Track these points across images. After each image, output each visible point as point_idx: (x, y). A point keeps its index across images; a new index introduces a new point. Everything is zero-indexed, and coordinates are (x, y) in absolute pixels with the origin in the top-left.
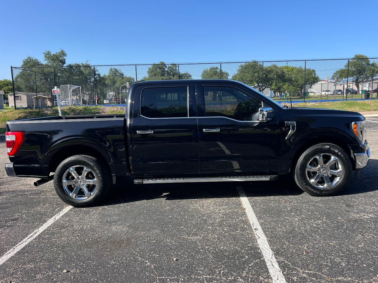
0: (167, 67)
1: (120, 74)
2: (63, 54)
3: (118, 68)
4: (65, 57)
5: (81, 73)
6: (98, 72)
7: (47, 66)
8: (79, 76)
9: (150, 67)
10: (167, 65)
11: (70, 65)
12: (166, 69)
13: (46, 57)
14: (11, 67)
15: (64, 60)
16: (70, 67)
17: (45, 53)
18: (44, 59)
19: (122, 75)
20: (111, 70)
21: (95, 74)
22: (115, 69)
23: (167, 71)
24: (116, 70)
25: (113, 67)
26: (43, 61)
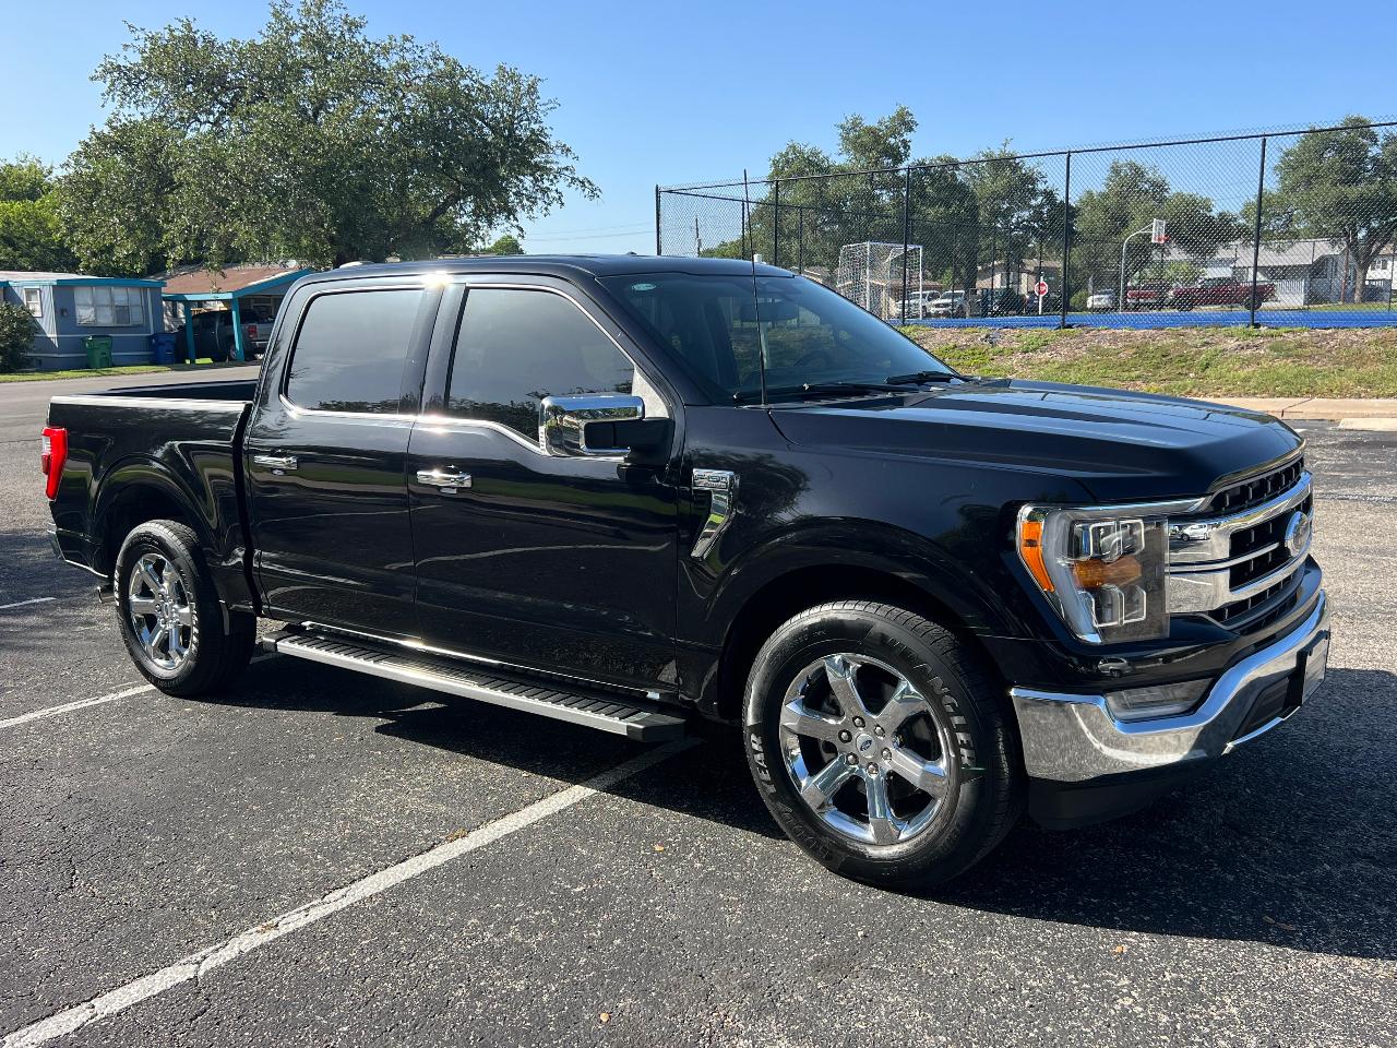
0: (1381, 141)
1: (1155, 185)
2: (905, 123)
3: (1141, 158)
4: (907, 136)
5: (960, 191)
6: (1045, 182)
7: (843, 173)
8: (948, 207)
9: (1291, 143)
10: (1380, 132)
11: (921, 164)
12: (1374, 151)
13: (844, 139)
14: (658, 192)
15: (905, 144)
16: (924, 168)
17: (842, 127)
18: (837, 149)
19: (1160, 187)
20: (1116, 170)
21: (1034, 193)
22: (1132, 166)
23: (1375, 160)
24: (1138, 172)
25: (1123, 158)
26: (837, 155)
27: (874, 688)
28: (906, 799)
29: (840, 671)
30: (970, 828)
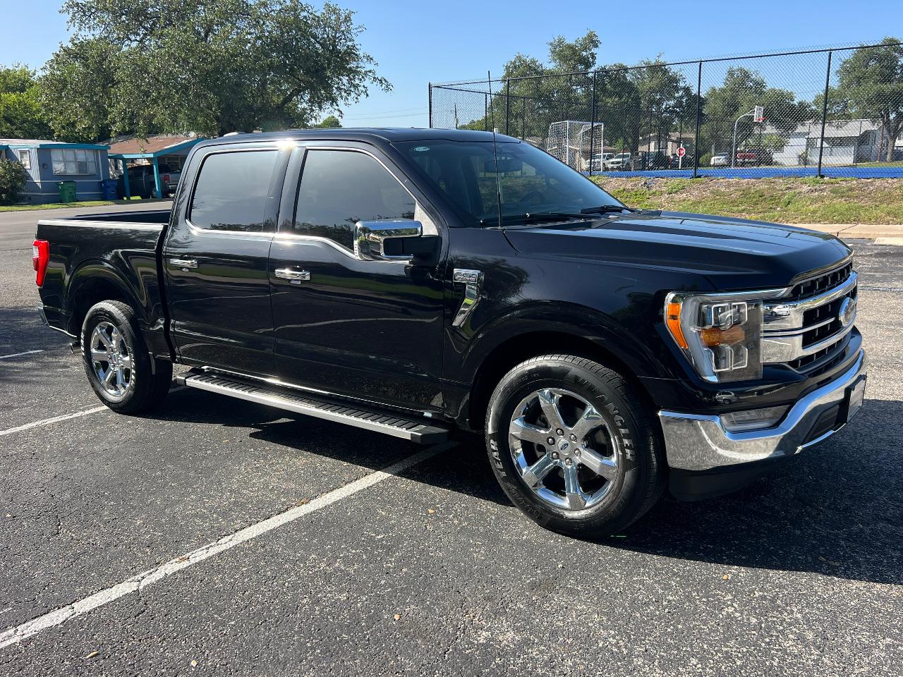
1: (757, 83)
2: (593, 42)
3: (748, 65)
4: (594, 50)
5: (629, 87)
6: (685, 82)
7: (552, 75)
8: (621, 98)
9: (848, 55)
11: (603, 69)
13: (553, 52)
14: (430, 87)
15: (593, 56)
16: (605, 72)
17: (551, 44)
18: (548, 59)
19: (760, 85)
20: (731, 73)
21: (677, 89)
22: (741, 70)
24: (746, 75)
25: (736, 65)
26: (548, 63)
27: (570, 411)
28: (590, 481)
29: (548, 399)
30: (631, 500)
